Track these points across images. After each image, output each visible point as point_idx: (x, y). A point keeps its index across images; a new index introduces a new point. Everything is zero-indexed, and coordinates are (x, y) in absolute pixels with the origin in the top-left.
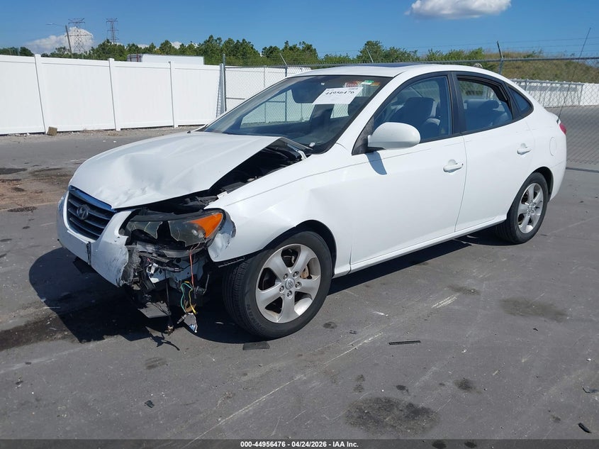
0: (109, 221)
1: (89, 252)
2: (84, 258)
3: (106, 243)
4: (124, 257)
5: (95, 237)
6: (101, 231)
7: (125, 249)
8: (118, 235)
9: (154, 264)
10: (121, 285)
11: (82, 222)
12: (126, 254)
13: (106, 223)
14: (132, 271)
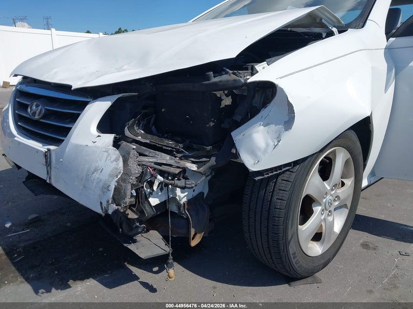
0: (78, 115)
1: (48, 164)
2: (41, 173)
3: (78, 147)
4: (114, 165)
5: (57, 142)
6: (66, 131)
7: (115, 153)
8: (97, 134)
9: (159, 177)
10: (110, 212)
11: (36, 123)
12: (117, 160)
13: (74, 118)
14: (129, 187)
